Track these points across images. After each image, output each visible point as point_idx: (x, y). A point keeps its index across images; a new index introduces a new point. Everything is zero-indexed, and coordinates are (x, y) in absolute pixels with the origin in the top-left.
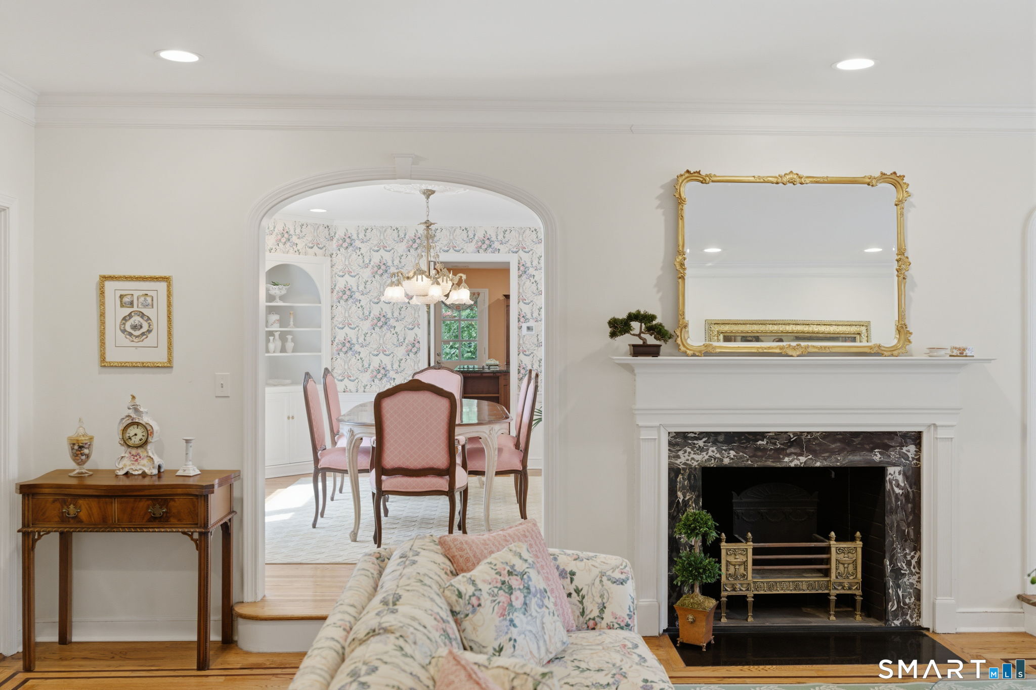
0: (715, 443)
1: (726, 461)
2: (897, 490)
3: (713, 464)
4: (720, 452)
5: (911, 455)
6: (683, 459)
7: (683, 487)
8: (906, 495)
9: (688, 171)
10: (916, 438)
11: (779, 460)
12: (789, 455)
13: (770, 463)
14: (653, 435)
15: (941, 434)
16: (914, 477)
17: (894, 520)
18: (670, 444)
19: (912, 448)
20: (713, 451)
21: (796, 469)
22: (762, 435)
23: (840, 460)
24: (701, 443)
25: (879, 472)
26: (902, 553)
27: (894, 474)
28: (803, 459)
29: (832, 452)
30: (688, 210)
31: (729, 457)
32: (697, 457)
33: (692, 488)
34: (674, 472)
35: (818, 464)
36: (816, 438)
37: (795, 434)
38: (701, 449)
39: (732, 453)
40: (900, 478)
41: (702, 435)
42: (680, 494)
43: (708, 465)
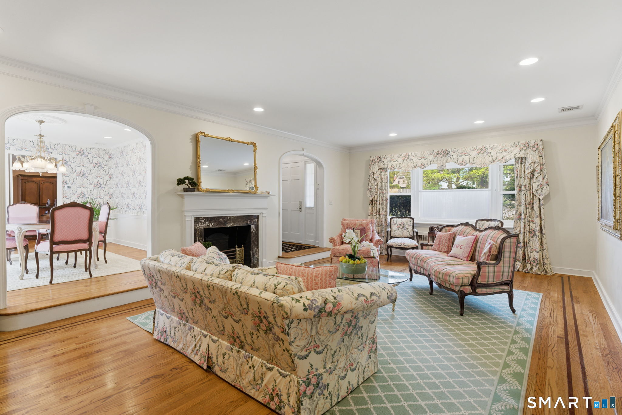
0: (208, 221)
1: (211, 226)
2: (254, 232)
3: (207, 227)
4: (209, 223)
5: (256, 221)
6: (198, 226)
7: (198, 236)
8: (255, 233)
9: (201, 132)
10: (258, 217)
11: (225, 225)
12: (228, 223)
13: (223, 226)
14: (190, 218)
15: (264, 215)
16: (257, 227)
17: (253, 239)
18: (195, 222)
19: (257, 219)
20: (207, 223)
21: (230, 227)
22: (220, 217)
23: (240, 224)
24: (203, 221)
25: (250, 227)
26: (254, 249)
27: (253, 227)
28: (231, 224)
29: (239, 222)
30: (201, 144)
31: (211, 225)
32: (203, 225)
33: (201, 236)
34: (196, 230)
35: (235, 226)
36: (234, 218)
37: (229, 217)
38: (204, 223)
39: (213, 223)
40: (254, 228)
41: (204, 218)
42: (197, 238)
43: (206, 228)
